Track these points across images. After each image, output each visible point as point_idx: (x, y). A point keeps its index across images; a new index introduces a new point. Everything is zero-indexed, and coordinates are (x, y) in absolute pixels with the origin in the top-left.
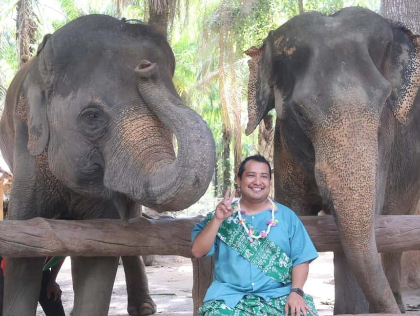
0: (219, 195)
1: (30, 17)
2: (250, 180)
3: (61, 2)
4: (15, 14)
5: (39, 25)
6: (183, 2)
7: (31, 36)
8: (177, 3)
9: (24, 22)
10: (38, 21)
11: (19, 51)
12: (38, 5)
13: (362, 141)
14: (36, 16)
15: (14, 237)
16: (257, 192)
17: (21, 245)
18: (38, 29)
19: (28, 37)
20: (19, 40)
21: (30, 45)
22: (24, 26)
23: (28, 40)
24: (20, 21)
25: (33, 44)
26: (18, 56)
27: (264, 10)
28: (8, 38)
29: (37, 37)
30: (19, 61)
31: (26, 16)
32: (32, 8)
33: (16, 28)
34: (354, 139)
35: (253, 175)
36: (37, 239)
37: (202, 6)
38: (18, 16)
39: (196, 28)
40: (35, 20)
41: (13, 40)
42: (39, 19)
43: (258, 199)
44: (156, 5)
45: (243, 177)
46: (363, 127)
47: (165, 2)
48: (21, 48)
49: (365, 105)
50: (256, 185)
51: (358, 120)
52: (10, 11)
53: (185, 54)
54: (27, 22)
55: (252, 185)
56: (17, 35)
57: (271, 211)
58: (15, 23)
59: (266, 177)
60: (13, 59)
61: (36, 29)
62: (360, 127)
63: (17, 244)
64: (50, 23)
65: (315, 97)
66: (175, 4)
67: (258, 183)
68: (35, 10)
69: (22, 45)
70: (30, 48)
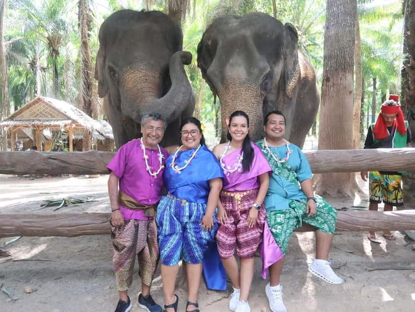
0: (219, 135)
1: (88, 12)
2: (272, 126)
3: (109, 1)
4: (77, 10)
5: (94, 18)
6: (192, 2)
7: (89, 26)
8: (188, 3)
9: (83, 16)
10: (93, 15)
11: (81, 36)
12: (93, 4)
13: (241, 103)
14: (91, 11)
15: (78, 162)
16: (277, 133)
17: (82, 167)
18: (93, 21)
19: (86, 26)
20: (80, 29)
21: (88, 32)
22: (83, 19)
23: (86, 28)
24: (80, 14)
25: (90, 31)
26: (80, 39)
27: (249, 8)
28: (73, 27)
29: (93, 26)
30: (81, 43)
31: (85, 12)
32: (89, 6)
33: (78, 20)
34: (236, 101)
35: (274, 123)
36: (92, 164)
37: (206, 4)
38: (79, 11)
39: (203, 20)
40: (91, 14)
41: (76, 28)
42: (94, 13)
43: (278, 138)
44: (173, 4)
45: (267, 124)
46: (242, 94)
47: (179, 3)
48: (82, 34)
49: (244, 80)
50: (276, 128)
51: (238, 89)
52: (73, 8)
53: (195, 38)
54: (85, 16)
55: (274, 129)
56: (79, 24)
57: (286, 146)
58: (77, 16)
59: (283, 124)
60: (76, 42)
61: (92, 21)
62: (240, 94)
63: (79, 167)
64: (101, 17)
65: (217, 73)
66: (186, 3)
67: (278, 127)
68: (91, 7)
69: (82, 32)
70: (88, 34)
